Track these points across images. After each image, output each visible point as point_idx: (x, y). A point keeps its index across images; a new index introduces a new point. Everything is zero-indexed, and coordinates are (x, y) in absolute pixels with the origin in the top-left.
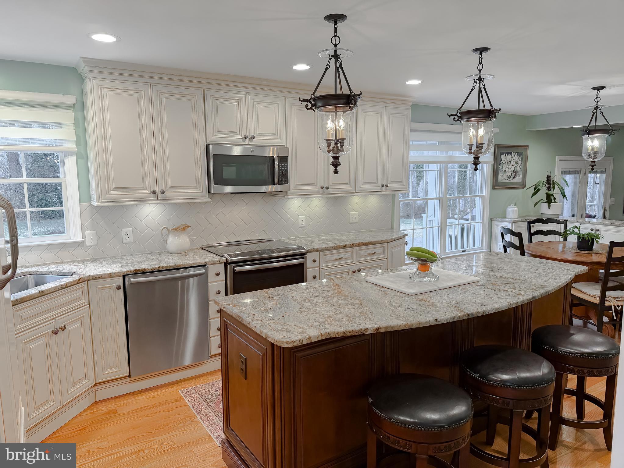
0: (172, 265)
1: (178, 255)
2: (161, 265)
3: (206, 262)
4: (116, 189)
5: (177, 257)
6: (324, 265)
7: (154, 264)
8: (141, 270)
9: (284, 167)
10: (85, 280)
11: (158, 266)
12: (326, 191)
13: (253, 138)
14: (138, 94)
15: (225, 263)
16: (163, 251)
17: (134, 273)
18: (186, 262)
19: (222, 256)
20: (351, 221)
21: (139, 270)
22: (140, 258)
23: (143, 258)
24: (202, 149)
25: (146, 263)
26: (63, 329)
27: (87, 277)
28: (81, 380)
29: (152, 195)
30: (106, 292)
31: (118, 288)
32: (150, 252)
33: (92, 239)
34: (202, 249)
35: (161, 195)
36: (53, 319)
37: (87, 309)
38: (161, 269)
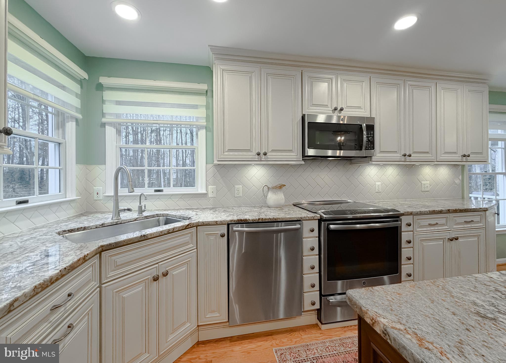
0: (271, 217)
1: (275, 209)
2: (261, 217)
3: (301, 218)
4: (230, 150)
5: (275, 211)
6: (418, 229)
7: (255, 215)
8: (243, 220)
9: (371, 134)
10: (194, 225)
11: (258, 218)
12: (408, 158)
13: (342, 110)
14: (250, 75)
15: (319, 220)
16: (264, 205)
17: (237, 222)
18: (283, 216)
19: (315, 213)
20: (423, 190)
21: (241, 220)
22: (246, 209)
23: (248, 210)
24: (298, 119)
25: (248, 214)
26: (165, 274)
27: (197, 223)
28: (184, 324)
29: (257, 156)
30: (212, 238)
31: (223, 236)
32: (254, 206)
33: (213, 192)
34: (294, 205)
35: (263, 156)
36: (157, 263)
37: (194, 253)
38: (260, 221)
